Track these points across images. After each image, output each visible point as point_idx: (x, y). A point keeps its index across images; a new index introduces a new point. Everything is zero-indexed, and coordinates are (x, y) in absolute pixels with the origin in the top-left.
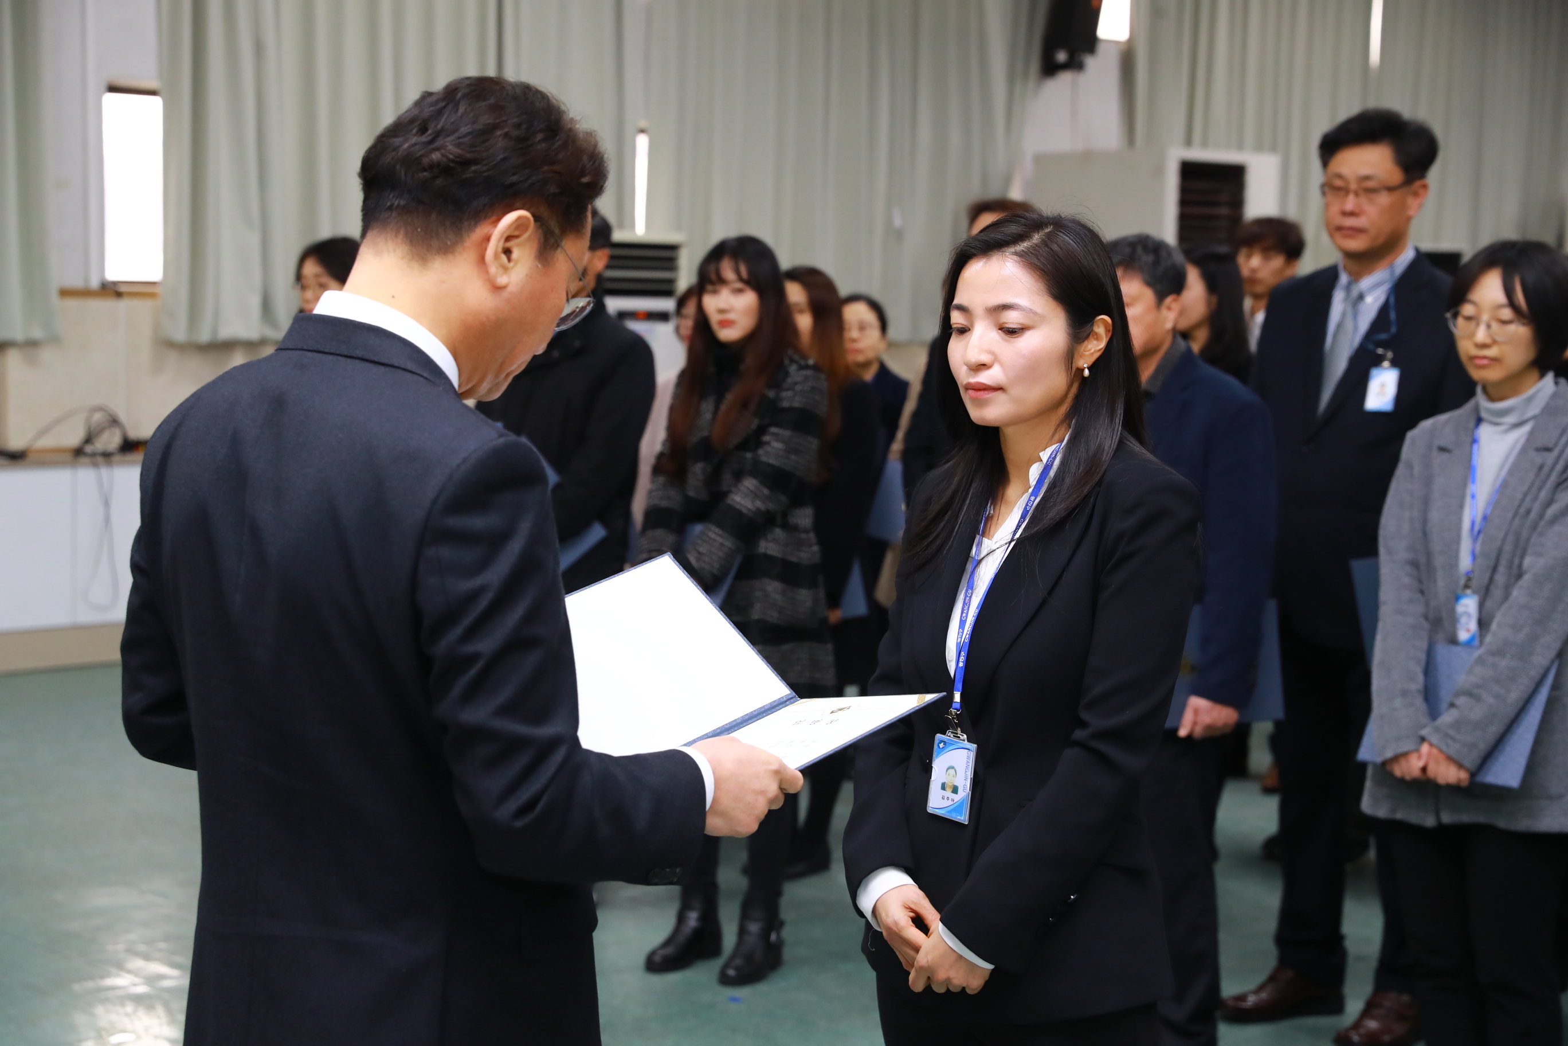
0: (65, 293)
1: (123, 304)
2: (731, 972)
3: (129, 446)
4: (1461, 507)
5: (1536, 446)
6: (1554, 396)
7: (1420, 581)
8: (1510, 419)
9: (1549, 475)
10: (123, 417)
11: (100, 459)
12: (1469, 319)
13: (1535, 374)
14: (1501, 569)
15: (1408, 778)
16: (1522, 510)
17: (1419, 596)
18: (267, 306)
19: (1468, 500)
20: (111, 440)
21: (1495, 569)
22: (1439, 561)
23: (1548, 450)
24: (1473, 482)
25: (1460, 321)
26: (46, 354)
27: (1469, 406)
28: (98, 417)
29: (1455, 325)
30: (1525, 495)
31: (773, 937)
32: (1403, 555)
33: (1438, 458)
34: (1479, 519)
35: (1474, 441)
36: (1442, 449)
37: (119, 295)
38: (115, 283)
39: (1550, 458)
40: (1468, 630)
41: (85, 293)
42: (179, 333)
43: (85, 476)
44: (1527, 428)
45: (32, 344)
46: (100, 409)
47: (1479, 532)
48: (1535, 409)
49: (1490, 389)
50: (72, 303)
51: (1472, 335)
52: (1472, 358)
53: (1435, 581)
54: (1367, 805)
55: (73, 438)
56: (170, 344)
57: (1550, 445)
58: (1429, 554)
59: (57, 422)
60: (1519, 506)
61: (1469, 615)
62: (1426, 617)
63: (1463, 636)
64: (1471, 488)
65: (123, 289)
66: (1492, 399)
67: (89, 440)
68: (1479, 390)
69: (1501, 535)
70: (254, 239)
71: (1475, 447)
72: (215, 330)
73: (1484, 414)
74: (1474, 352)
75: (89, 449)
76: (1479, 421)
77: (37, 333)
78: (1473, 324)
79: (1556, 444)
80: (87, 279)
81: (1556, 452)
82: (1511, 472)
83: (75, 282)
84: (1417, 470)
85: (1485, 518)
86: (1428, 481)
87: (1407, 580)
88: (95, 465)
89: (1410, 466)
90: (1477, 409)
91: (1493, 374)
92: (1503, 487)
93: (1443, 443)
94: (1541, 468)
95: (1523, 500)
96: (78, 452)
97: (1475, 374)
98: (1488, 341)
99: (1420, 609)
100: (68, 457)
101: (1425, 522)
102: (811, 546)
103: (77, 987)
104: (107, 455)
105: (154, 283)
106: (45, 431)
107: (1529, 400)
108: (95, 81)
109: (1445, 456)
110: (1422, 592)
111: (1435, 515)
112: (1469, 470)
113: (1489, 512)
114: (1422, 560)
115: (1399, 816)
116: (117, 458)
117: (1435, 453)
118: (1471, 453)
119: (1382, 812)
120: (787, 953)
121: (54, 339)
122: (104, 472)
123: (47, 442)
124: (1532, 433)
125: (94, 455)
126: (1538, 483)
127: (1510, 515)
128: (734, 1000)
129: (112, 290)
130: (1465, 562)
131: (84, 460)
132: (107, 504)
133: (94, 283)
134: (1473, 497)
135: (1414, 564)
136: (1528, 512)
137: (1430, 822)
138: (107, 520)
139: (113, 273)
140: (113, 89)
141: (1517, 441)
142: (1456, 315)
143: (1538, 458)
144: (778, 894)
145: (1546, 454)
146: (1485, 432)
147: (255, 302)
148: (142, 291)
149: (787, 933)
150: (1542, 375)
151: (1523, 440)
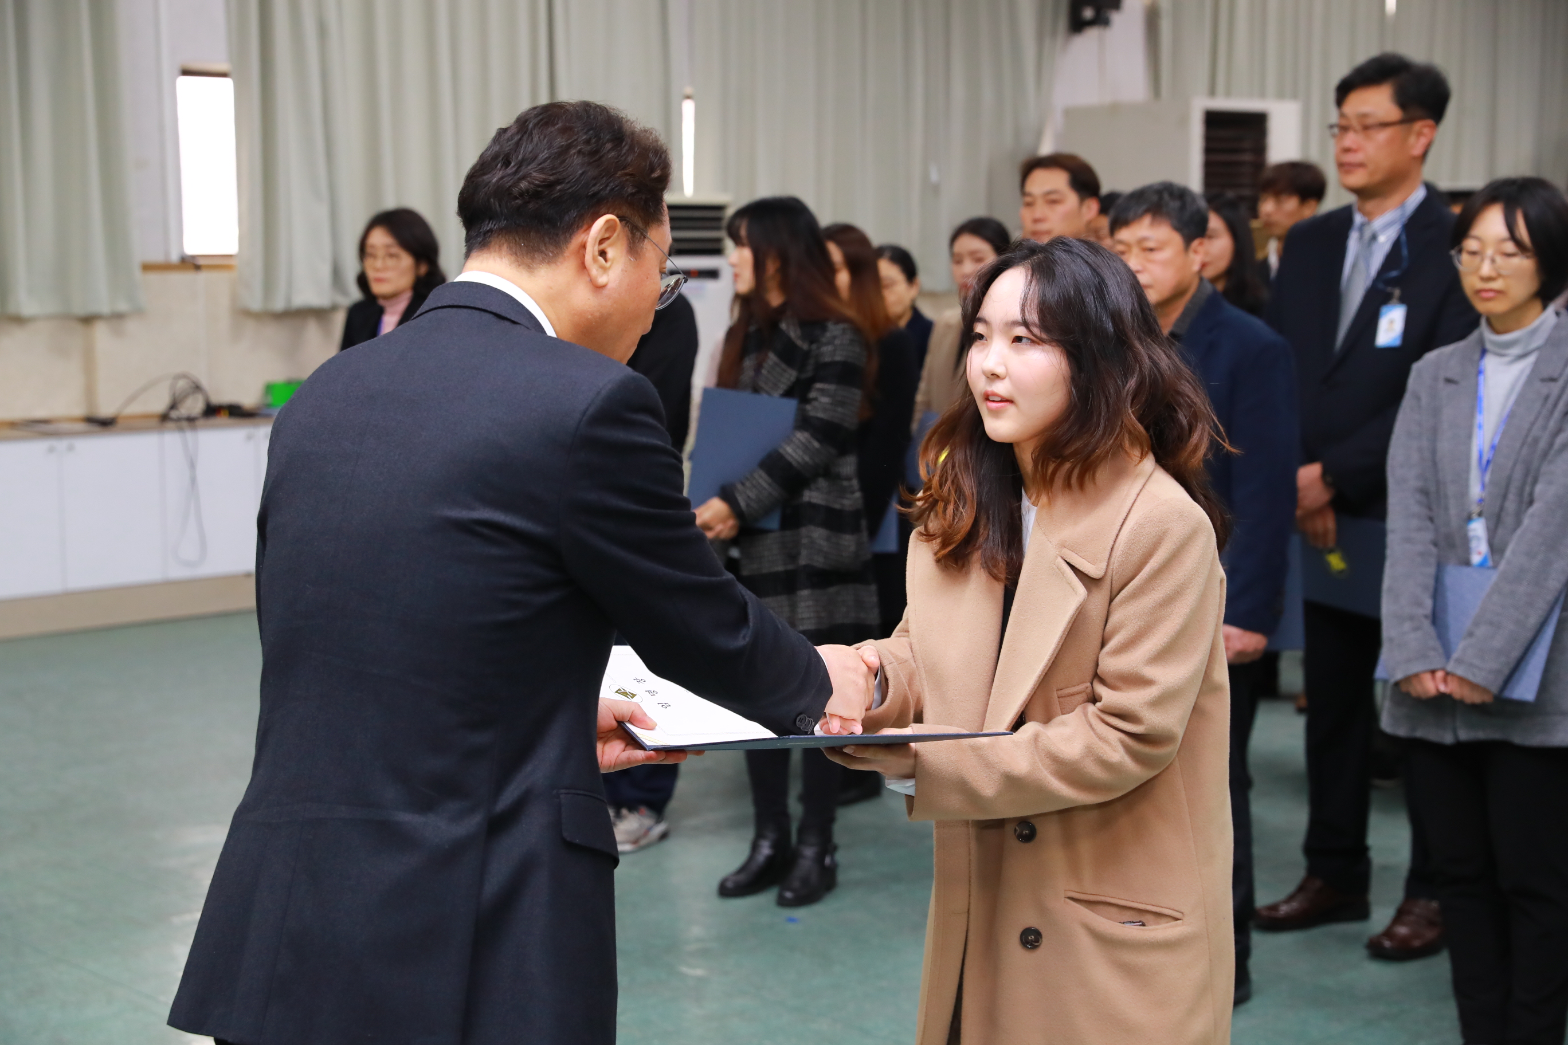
0: (147, 267)
1: (202, 276)
2: (789, 895)
3: (212, 411)
4: (1470, 437)
5: (1540, 377)
6: (1557, 327)
7: (1430, 509)
8: (1515, 351)
9: (1555, 405)
10: (205, 383)
11: (185, 424)
12: (1473, 253)
13: (1537, 305)
14: (1511, 496)
15: (1424, 696)
16: (1530, 439)
17: (1429, 524)
18: (337, 274)
19: (1476, 430)
20: (195, 406)
21: (1505, 497)
22: (1451, 490)
23: (1553, 380)
24: (1480, 412)
25: (1465, 257)
26: (131, 326)
27: (1474, 336)
28: (182, 384)
29: (1460, 262)
30: (1533, 424)
31: (828, 860)
32: (1414, 483)
33: (1445, 390)
34: (1486, 448)
35: (1480, 372)
36: (1449, 381)
37: (198, 268)
38: (193, 257)
39: (1555, 388)
40: (1479, 553)
41: (165, 267)
42: (255, 302)
43: (172, 440)
44: (1531, 359)
45: (118, 317)
46: (184, 376)
47: (1488, 462)
48: (1538, 341)
49: (1493, 321)
50: (154, 277)
51: (1478, 269)
52: (1478, 292)
53: (1446, 509)
54: (1388, 722)
55: (159, 404)
56: (247, 314)
57: (1555, 375)
58: (1438, 483)
59: (144, 389)
60: (1527, 436)
61: (1478, 538)
62: (1435, 544)
63: (1476, 559)
64: (1479, 419)
65: (201, 262)
66: (1497, 332)
67: (173, 406)
68: (1483, 322)
69: (1510, 464)
70: (323, 211)
71: (1481, 378)
72: (289, 299)
73: (1488, 346)
74: (1480, 285)
75: (174, 414)
76: (1484, 352)
77: (122, 306)
78: (1477, 259)
79: (1561, 375)
80: (167, 253)
81: (1561, 382)
82: (1517, 403)
83: (156, 256)
84: (1424, 400)
85: (1493, 447)
86: (1436, 412)
87: (1416, 508)
88: (181, 429)
89: (1418, 398)
90: (1481, 341)
91: (1497, 307)
92: (1511, 418)
93: (1450, 375)
94: (1547, 398)
95: (1530, 430)
96: (164, 418)
97: (1481, 307)
98: (1493, 274)
99: (1429, 536)
100: (155, 422)
101: (1434, 452)
102: (853, 492)
103: (176, 920)
104: (191, 420)
105: (231, 256)
106: (132, 399)
107: (1534, 332)
108: (169, 66)
109: (1451, 388)
110: (1431, 519)
111: (1444, 446)
112: (1474, 400)
113: (1496, 441)
114: (1433, 489)
115: (1419, 734)
116: (201, 422)
117: (1441, 384)
118: (1477, 385)
119: (1402, 732)
120: (841, 877)
121: (138, 312)
122: (189, 435)
123: (136, 408)
124: (1536, 364)
125: (179, 420)
126: (1545, 412)
127: (1518, 445)
128: (791, 920)
129: (191, 264)
130: (1476, 490)
131: (170, 425)
132: (192, 466)
133: (174, 258)
134: (1480, 427)
135: (1424, 492)
136: (1536, 441)
137: (1448, 739)
138: (193, 481)
139: (192, 247)
140: (186, 72)
141: (1522, 372)
142: (1460, 251)
143: (1545, 389)
144: (831, 820)
145: (1552, 384)
146: (1490, 363)
147: (325, 271)
148: (219, 264)
149: (840, 857)
150: (1545, 307)
151: (1528, 371)
